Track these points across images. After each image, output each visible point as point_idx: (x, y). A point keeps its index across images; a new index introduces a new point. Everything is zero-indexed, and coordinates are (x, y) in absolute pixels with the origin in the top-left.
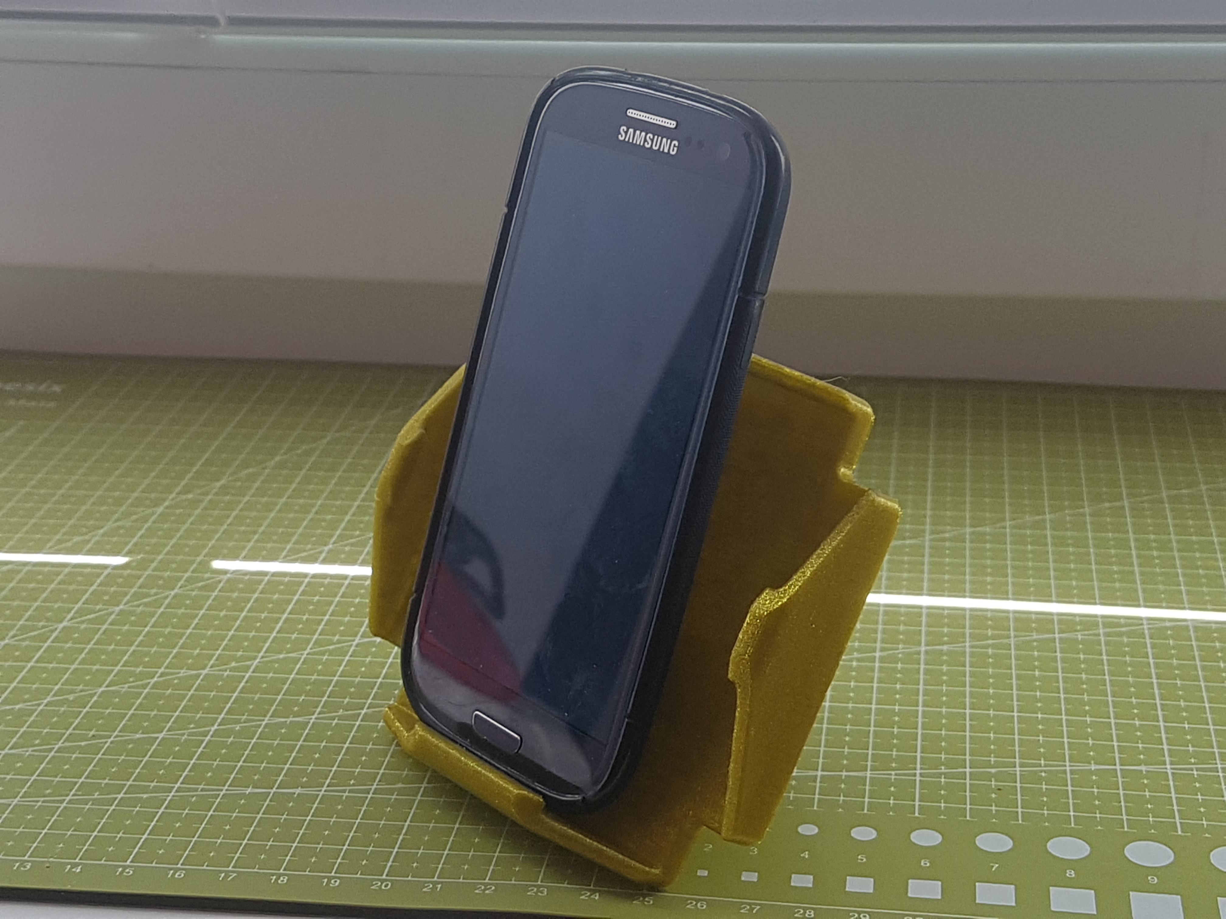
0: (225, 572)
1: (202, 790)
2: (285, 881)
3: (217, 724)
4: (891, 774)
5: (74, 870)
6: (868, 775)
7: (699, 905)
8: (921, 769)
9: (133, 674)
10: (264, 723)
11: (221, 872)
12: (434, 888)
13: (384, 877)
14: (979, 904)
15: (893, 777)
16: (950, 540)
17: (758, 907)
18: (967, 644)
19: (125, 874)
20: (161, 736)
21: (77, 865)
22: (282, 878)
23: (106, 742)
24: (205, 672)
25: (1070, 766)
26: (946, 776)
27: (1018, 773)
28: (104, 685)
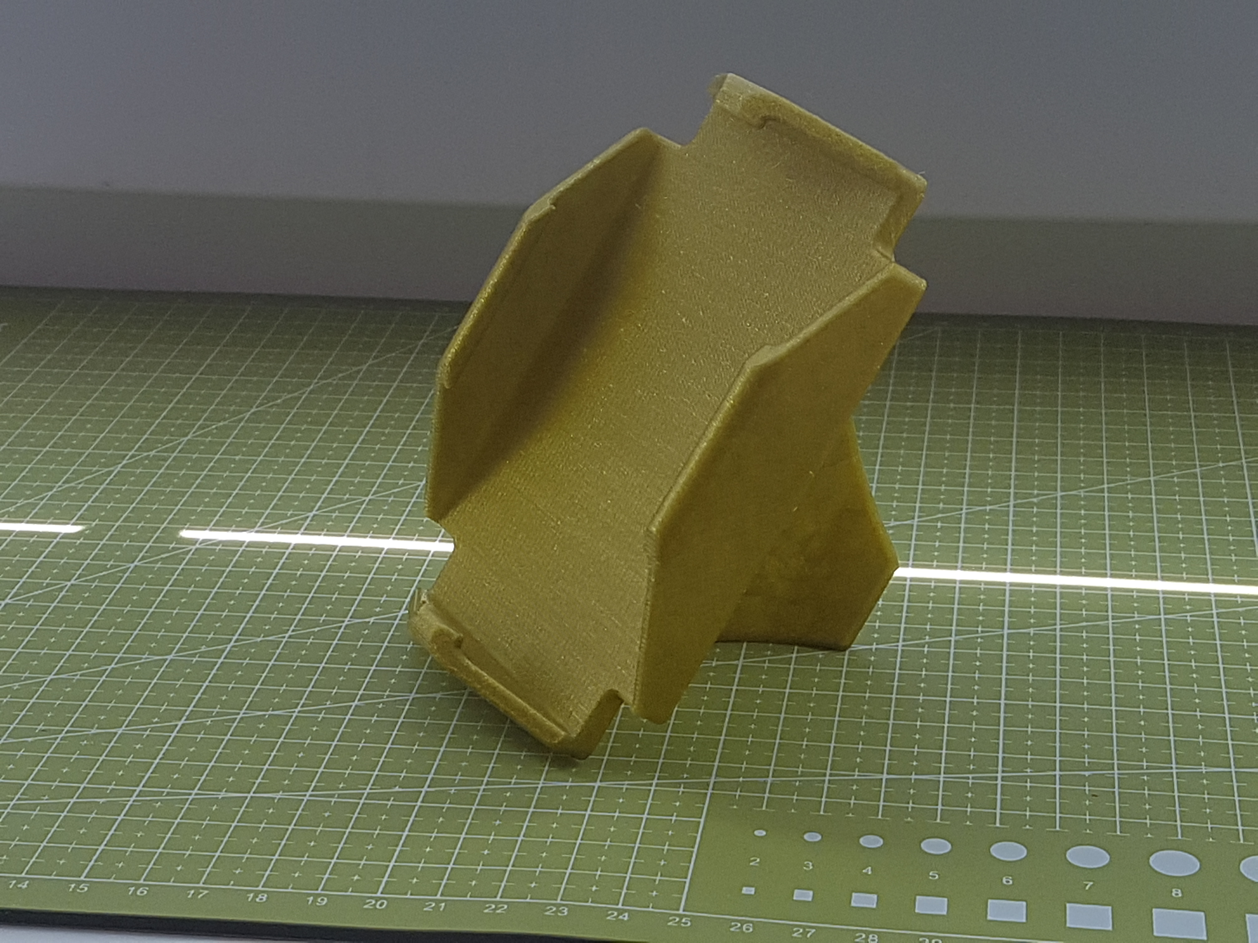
0: (193, 542)
1: (168, 794)
2: (265, 899)
3: (184, 718)
4: (968, 778)
5: (19, 886)
6: (942, 779)
7: (744, 927)
8: (1003, 772)
9: (86, 659)
10: (239, 717)
11: (190, 888)
12: (437, 907)
13: (379, 894)
14: (1070, 928)
15: (970, 781)
16: (1038, 505)
17: (814, 931)
18: (1058, 627)
19: (78, 890)
20: (120, 731)
21: (23, 880)
22: (260, 896)
23: (56, 739)
24: (169, 657)
25: (1177, 768)
26: (1033, 779)
27: (1116, 776)
28: (53, 673)
